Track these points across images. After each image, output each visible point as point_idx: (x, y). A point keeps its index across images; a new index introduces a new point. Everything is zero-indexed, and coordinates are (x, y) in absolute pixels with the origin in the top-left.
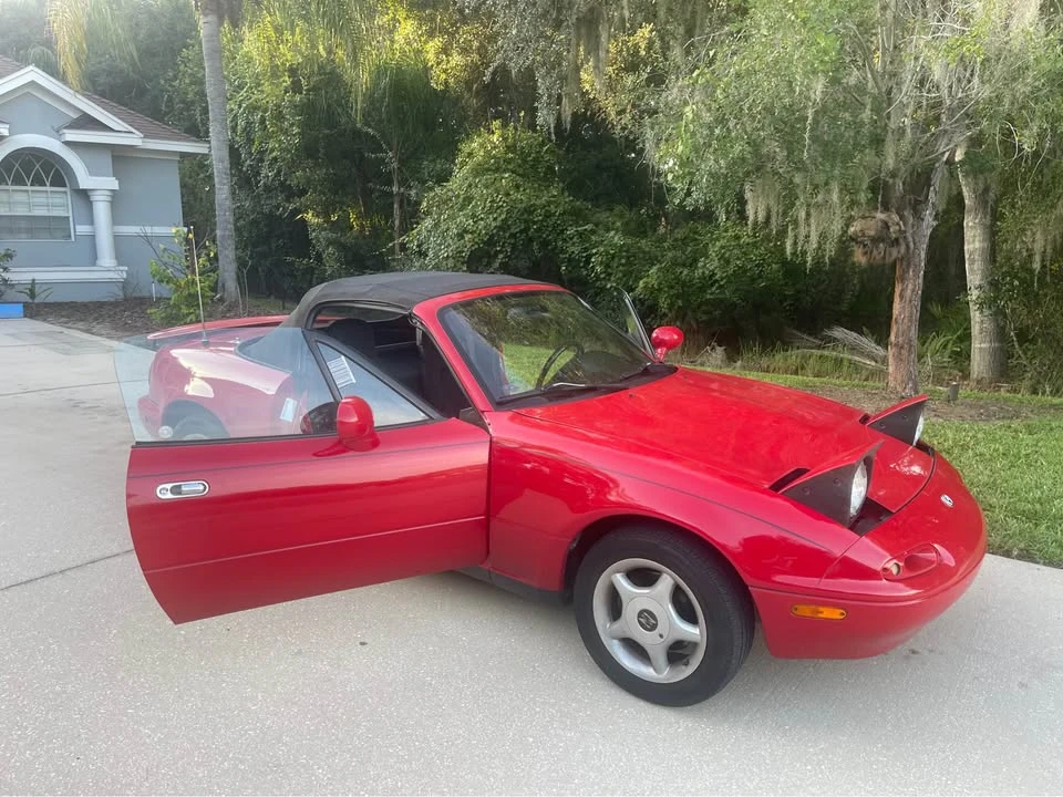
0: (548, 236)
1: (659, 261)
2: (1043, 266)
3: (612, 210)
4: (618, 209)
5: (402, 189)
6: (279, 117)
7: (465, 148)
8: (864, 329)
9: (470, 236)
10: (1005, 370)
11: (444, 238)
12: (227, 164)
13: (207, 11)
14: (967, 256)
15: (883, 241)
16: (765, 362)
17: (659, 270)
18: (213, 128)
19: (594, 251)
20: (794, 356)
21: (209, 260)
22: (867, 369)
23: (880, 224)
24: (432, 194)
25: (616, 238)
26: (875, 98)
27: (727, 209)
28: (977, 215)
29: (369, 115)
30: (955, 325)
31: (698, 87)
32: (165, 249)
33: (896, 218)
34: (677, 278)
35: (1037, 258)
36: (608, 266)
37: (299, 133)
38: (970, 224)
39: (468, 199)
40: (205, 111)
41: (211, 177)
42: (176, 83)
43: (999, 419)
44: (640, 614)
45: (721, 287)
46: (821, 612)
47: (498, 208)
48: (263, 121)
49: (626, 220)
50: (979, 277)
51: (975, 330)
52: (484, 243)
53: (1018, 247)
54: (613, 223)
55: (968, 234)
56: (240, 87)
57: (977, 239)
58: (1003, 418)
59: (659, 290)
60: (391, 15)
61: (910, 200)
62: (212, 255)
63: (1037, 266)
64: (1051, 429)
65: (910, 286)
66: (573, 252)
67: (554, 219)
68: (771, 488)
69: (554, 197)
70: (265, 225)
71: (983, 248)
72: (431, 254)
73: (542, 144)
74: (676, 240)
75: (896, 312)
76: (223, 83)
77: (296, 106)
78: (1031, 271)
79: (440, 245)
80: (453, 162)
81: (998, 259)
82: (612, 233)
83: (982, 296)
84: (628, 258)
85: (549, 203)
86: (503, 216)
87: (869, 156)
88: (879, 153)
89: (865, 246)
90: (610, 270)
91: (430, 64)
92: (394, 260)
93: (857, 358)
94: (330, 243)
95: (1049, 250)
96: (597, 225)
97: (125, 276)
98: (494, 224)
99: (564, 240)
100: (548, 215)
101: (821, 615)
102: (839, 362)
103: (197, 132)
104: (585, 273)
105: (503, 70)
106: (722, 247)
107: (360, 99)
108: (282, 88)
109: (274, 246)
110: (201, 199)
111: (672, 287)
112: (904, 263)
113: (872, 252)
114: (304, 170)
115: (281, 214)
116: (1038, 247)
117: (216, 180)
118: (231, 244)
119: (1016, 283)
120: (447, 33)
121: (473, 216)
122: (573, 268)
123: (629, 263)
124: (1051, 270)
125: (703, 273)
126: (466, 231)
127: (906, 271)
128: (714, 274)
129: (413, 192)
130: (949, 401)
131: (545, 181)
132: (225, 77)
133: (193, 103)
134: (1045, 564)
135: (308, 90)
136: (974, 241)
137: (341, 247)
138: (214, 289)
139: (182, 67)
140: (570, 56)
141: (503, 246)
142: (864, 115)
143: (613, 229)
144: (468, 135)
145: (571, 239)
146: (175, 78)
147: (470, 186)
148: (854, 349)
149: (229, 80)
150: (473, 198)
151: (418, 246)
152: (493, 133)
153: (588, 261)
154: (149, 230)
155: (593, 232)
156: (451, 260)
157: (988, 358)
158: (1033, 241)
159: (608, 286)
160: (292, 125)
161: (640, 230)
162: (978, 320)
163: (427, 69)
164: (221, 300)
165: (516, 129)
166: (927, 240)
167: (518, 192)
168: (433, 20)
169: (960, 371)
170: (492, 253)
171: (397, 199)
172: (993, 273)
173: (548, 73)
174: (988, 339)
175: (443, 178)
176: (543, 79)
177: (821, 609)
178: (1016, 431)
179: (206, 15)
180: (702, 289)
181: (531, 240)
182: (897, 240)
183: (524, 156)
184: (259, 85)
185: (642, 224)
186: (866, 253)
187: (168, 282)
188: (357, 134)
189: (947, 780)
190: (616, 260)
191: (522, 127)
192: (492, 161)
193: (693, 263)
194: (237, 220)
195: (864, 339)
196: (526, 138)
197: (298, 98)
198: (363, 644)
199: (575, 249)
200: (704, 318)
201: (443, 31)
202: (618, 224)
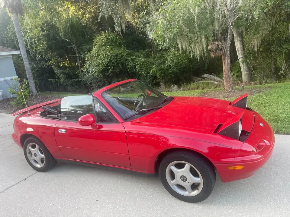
0: (123, 62)
1: (155, 64)
2: (258, 49)
3: (139, 51)
4: (140, 51)
5: (79, 55)
6: (39, 39)
7: (95, 41)
8: (212, 73)
9: (101, 65)
10: (252, 79)
11: (94, 67)
12: (26, 56)
13: (13, 13)
14: (237, 50)
15: (218, 50)
16: (188, 87)
17: (155, 66)
18: (21, 46)
19: (137, 64)
20: (195, 84)
21: (26, 85)
22: (216, 84)
23: (216, 45)
24: (88, 55)
25: (142, 60)
26: (209, 10)
27: (174, 48)
28: (238, 38)
29: (66, 35)
30: (235, 68)
31: (161, 14)
32: (12, 84)
33: (220, 43)
34: (161, 68)
35: (256, 48)
36: (141, 67)
37: (46, 44)
38: (236, 41)
39: (99, 55)
40: (17, 41)
41: (22, 60)
42: (8, 35)
43: (256, 93)
44: (181, 177)
45: (173, 68)
46: (237, 168)
47: (108, 56)
48: (35, 41)
49: (143, 54)
50: (241, 55)
51: (242, 69)
52: (105, 66)
53: (250, 45)
54: (140, 55)
55: (236, 44)
56: (26, 33)
57: (239, 45)
58: (257, 93)
59: (157, 72)
60: (67, 6)
61: (223, 37)
62: (27, 83)
63: (256, 50)
64: (271, 94)
65: (227, 61)
66: (131, 65)
67: (124, 57)
68: (214, 133)
69: (122, 51)
70: (41, 71)
71: (241, 47)
72: (91, 72)
73: (117, 36)
74: (158, 57)
75: (224, 69)
76: (21, 33)
77: (44, 36)
78: (255, 51)
79: (93, 69)
80: (92, 45)
81: (245, 49)
82: (141, 58)
83: (243, 60)
84: (146, 64)
85: (122, 53)
86: (109, 58)
87: (211, 27)
88: (213, 26)
89: (213, 52)
90: (142, 69)
91: (81, 18)
92: (80, 75)
93: (212, 82)
94: (61, 73)
95: (259, 45)
96: (136, 56)
97: (2, 93)
98: (107, 61)
99: (128, 62)
100: (122, 56)
101: (236, 169)
102: (208, 84)
103: (16, 48)
104: (135, 70)
105: (103, 17)
106: (171, 57)
107: (62, 31)
108: (39, 31)
109: (45, 77)
110: (21, 67)
111: (160, 71)
112: (224, 55)
113: (215, 53)
114: (49, 53)
115: (45, 67)
116: (256, 44)
117: (24, 61)
118: (32, 78)
119: (251, 55)
120: (84, 8)
121: (101, 59)
122: (132, 70)
123: (147, 66)
124: (260, 50)
125: (167, 65)
126: (99, 64)
127: (225, 57)
128: (170, 65)
129: (82, 55)
130: (242, 91)
131: (119, 47)
132: (21, 31)
133: (13, 39)
134: (283, 134)
135: (46, 31)
136: (238, 46)
137: (65, 74)
138: (29, 93)
139: (9, 30)
140: (122, 10)
141: (111, 66)
142: (208, 16)
143: (141, 57)
144: (95, 37)
145: (129, 62)
146: (7, 33)
147: (98, 51)
148: (211, 79)
149: (23, 32)
150: (100, 54)
151: (87, 70)
152: (102, 35)
153: (135, 67)
154: (6, 78)
155: (135, 58)
156: (97, 73)
157: (246, 76)
158: (254, 43)
159: (142, 73)
160: (44, 41)
161: (148, 56)
162: (242, 66)
163: (80, 20)
164: (32, 95)
165: (108, 33)
166: (229, 48)
167: (112, 50)
168: (79, 5)
169: (240, 81)
170: (108, 69)
171: (78, 58)
172: (244, 53)
173: (116, 16)
174: (246, 71)
175: (90, 50)
176: (115, 18)
177: (236, 167)
178: (262, 96)
179: (13, 14)
180: (168, 70)
181: (118, 64)
182: (221, 49)
183: (112, 40)
184: (32, 31)
185: (148, 54)
186: (213, 54)
187: (15, 94)
188: (63, 41)
189: (280, 209)
190: (143, 65)
191: (110, 32)
192: (103, 43)
193: (164, 63)
194: (32, 71)
195: (213, 76)
196: (112, 36)
197: (44, 33)
198: (97, 201)
199: (131, 64)
200: (170, 77)
201: (83, 8)
202: (142, 55)
